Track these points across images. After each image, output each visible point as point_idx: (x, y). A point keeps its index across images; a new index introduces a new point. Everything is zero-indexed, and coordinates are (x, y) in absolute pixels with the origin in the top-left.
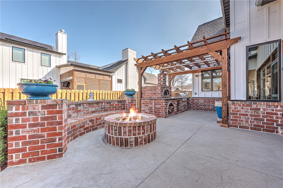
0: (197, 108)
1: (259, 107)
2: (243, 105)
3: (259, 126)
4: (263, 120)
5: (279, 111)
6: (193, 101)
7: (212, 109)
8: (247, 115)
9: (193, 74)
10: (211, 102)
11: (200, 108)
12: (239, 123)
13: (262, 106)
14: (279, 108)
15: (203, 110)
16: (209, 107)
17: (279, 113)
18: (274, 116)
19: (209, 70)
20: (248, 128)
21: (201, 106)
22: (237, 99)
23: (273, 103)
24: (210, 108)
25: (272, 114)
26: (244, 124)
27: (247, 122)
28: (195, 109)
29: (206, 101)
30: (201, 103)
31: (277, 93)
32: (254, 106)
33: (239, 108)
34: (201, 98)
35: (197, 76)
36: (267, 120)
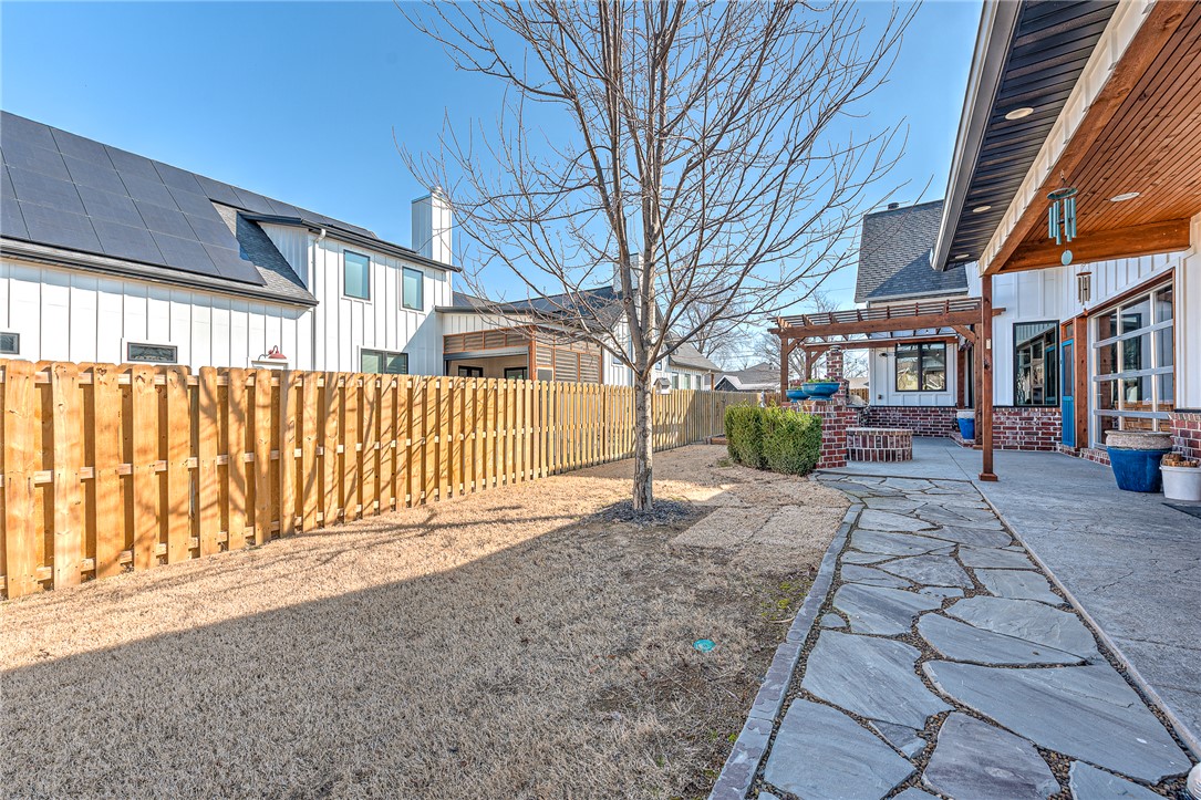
1: (1031, 416)
2: (1009, 413)
3: (1031, 443)
4: (1037, 434)
5: (1058, 419)
6: (875, 414)
8: (1015, 428)
9: (874, 349)
12: (1003, 442)
13: (1036, 414)
14: (1057, 416)
17: (1057, 422)
18: (1052, 428)
20: (1016, 448)
22: (999, 404)
23: (1050, 409)
25: (1049, 424)
26: (1010, 442)
27: (1015, 438)
29: (907, 415)
31: (1054, 395)
32: (1025, 415)
33: (1003, 418)
34: (893, 407)
35: (884, 355)
36: (1043, 433)
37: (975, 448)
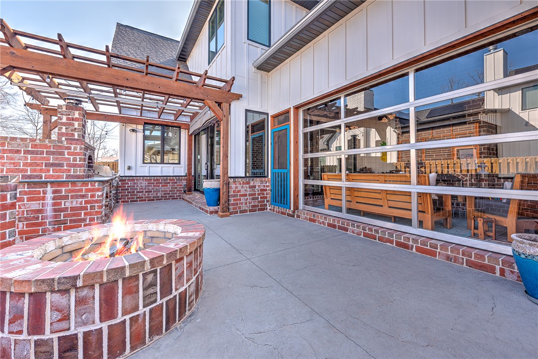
0: (132, 198)
1: (255, 184)
2: (243, 182)
3: (255, 206)
4: (258, 198)
6: (124, 184)
7: (162, 197)
8: (246, 195)
9: (124, 124)
10: (161, 183)
11: (138, 198)
12: (239, 208)
13: (258, 183)
14: (268, 184)
15: (145, 200)
16: (157, 194)
17: (268, 189)
18: (265, 193)
19: (158, 125)
20: (247, 211)
21: (141, 194)
24: (159, 194)
25: (263, 190)
27: (246, 203)
28: (128, 202)
29: (152, 183)
30: (141, 186)
32: (252, 184)
33: (239, 187)
34: (141, 176)
35: (133, 130)
36: (261, 198)
37: (222, 216)
